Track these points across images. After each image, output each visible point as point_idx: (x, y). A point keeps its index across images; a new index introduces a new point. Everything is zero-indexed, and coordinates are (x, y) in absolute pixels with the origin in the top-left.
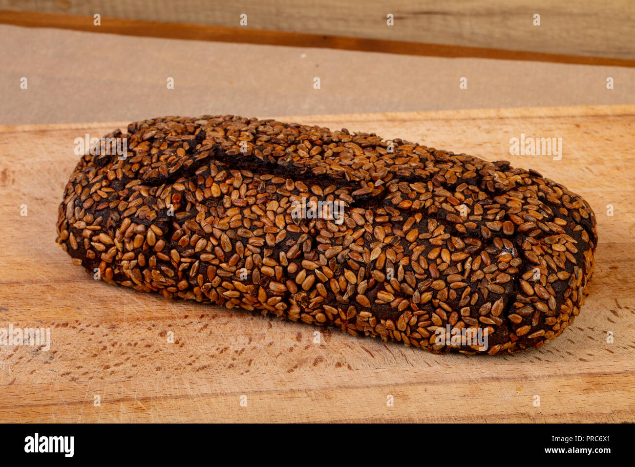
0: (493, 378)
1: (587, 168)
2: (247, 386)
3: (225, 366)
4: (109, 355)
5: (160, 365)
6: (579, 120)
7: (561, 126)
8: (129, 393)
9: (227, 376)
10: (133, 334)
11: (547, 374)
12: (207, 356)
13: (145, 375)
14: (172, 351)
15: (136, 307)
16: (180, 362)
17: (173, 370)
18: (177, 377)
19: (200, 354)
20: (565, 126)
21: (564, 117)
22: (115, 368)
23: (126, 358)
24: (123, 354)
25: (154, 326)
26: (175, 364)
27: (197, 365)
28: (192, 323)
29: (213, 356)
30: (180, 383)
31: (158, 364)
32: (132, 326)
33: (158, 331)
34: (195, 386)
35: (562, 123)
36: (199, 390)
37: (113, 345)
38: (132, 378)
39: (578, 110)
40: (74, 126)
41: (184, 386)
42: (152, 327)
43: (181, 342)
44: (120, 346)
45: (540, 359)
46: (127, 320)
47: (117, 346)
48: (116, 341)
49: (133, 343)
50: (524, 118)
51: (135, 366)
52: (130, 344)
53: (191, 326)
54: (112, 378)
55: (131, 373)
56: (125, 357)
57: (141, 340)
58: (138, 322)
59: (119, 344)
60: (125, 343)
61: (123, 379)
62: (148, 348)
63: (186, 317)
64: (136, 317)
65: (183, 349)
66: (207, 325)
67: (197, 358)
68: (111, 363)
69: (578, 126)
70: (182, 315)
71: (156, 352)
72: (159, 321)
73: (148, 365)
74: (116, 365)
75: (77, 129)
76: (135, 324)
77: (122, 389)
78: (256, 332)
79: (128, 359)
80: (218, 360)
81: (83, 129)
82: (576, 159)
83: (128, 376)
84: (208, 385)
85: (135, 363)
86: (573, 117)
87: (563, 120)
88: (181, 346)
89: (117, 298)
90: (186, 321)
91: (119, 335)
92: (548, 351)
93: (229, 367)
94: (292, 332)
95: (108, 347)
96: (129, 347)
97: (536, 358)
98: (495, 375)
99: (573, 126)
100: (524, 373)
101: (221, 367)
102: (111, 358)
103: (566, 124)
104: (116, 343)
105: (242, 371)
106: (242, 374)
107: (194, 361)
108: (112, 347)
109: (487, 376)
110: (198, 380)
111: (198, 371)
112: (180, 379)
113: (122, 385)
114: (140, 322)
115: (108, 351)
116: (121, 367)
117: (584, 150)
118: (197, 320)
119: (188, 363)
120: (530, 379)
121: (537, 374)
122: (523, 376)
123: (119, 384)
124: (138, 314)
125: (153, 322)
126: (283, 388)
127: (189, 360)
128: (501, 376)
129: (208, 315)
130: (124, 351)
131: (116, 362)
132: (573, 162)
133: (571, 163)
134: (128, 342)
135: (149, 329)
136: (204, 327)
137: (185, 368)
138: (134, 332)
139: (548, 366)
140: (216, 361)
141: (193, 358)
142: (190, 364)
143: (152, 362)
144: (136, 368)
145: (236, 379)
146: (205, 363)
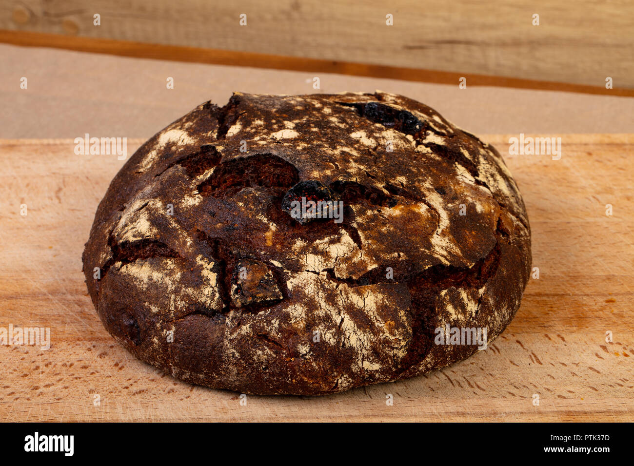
0: (458, 412)
1: (594, 197)
2: (185, 412)
3: (164, 391)
4: (41, 375)
5: (94, 388)
6: (591, 148)
7: (571, 154)
8: (55, 416)
9: (164, 401)
10: (70, 355)
11: (520, 410)
12: (147, 380)
13: (76, 397)
14: (110, 374)
15: (78, 327)
16: (117, 385)
17: (106, 393)
18: (110, 401)
19: (139, 377)
20: (575, 154)
21: (576, 144)
22: (44, 389)
23: (58, 379)
24: (56, 375)
25: (94, 347)
26: (111, 387)
27: (134, 389)
29: (153, 380)
30: (113, 407)
31: (92, 387)
32: (70, 347)
33: (98, 353)
34: (128, 411)
35: (573, 151)
36: (132, 415)
37: (47, 365)
38: (61, 401)
39: (591, 138)
40: (45, 141)
41: (116, 411)
42: (92, 348)
43: (120, 365)
44: (55, 366)
45: (513, 395)
46: (67, 340)
47: (50, 366)
48: (51, 361)
49: (68, 364)
51: (66, 388)
52: (65, 365)
54: (40, 400)
55: (61, 395)
56: (58, 377)
57: (78, 361)
58: (78, 342)
59: (53, 364)
60: (60, 364)
61: (51, 401)
62: (84, 370)
64: (77, 337)
65: (122, 372)
67: (135, 382)
68: (42, 384)
69: (590, 154)
71: (92, 373)
72: (100, 342)
73: (81, 387)
74: (47, 386)
75: (48, 145)
76: (74, 345)
77: (48, 411)
79: (60, 380)
80: (158, 385)
81: (55, 145)
82: (583, 188)
83: (57, 398)
84: (143, 411)
85: (67, 385)
86: (586, 144)
87: (574, 148)
88: (120, 369)
89: (60, 316)
91: (55, 355)
92: (524, 386)
93: (169, 392)
95: (41, 367)
96: (64, 368)
97: (510, 393)
98: (461, 410)
99: (584, 154)
100: (494, 409)
101: (160, 392)
102: (42, 379)
103: (577, 151)
104: (50, 363)
105: (182, 397)
106: (182, 400)
107: (131, 385)
108: (44, 367)
109: (452, 411)
110: (133, 405)
111: (134, 395)
112: (114, 403)
113: (49, 407)
114: (80, 343)
115: (41, 371)
116: (52, 388)
117: (593, 179)
119: (124, 386)
120: (499, 415)
121: (507, 410)
122: (492, 412)
123: (46, 406)
124: (80, 334)
125: (94, 343)
126: (225, 416)
127: (126, 384)
128: (468, 411)
130: (58, 372)
131: (47, 383)
132: (580, 190)
133: (577, 192)
134: (63, 363)
135: (89, 350)
137: (120, 392)
138: (72, 352)
139: (521, 402)
140: (155, 386)
141: (131, 382)
142: (127, 388)
143: (85, 384)
144: (67, 390)
145: (173, 405)
146: (144, 387)
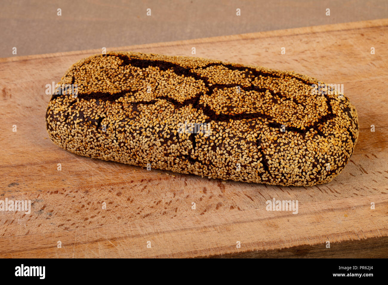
0: (329, 209)
1: (371, 63)
2: (176, 226)
3: (161, 213)
4: (87, 211)
5: (120, 216)
6: (363, 31)
7: (352, 36)
8: (103, 236)
9: (163, 220)
10: (100, 196)
11: (363, 204)
12: (149, 207)
13: (111, 222)
14: (126, 206)
15: (100, 177)
16: (132, 212)
17: (128, 218)
18: (131, 223)
19: (144, 206)
20: (354, 35)
21: (353, 29)
22: (91, 219)
23: (98, 212)
24: (95, 209)
25: (112, 189)
26: (129, 214)
27: (143, 214)
28: (136, 185)
29: (152, 207)
30: (134, 226)
31: (118, 215)
32: (98, 190)
33: (115, 193)
34: (143, 228)
35: (352, 34)
36: (147, 231)
37: (88, 204)
38: (103, 226)
39: (361, 24)
40: (44, 56)
41: (137, 229)
42: (111, 190)
43: (131, 199)
44: (93, 204)
45: (357, 195)
46: (95, 186)
47: (91, 204)
48: (90, 201)
49: (101, 202)
50: (328, 32)
51: (104, 217)
52: (99, 203)
53: (136, 187)
54: (91, 226)
55: (102, 222)
56: (97, 211)
57: (106, 199)
58: (102, 187)
59: (92, 202)
60: (95, 202)
61: (98, 226)
62: (111, 204)
63: (132, 182)
64: (100, 184)
65: (133, 204)
66: (146, 186)
67: (143, 209)
68: (89, 216)
69: (362, 35)
70: (130, 181)
71: (116, 206)
72: (115, 185)
73: (112, 216)
74: (92, 217)
75: (47, 58)
76: (100, 189)
77: (98, 233)
78: (178, 189)
79: (99, 212)
80: (156, 210)
81: (51, 57)
82: (364, 58)
83: (100, 224)
84: (152, 227)
85: (104, 215)
86: (359, 29)
87: (353, 32)
88: (132, 202)
89: (87, 171)
90: (132, 184)
91: (91, 197)
92: (361, 189)
93: (164, 214)
94: (200, 188)
95: (85, 205)
96: (99, 204)
97: (354, 194)
98: (330, 207)
99: (359, 35)
100: (348, 204)
101: (158, 214)
102: (88, 213)
103: (355, 34)
104: (90, 202)
105: (172, 216)
106: (172, 218)
107: (141, 211)
108: (88, 205)
109: (326, 208)
110: (145, 224)
111: (144, 218)
112: (134, 224)
113: (97, 231)
114: (104, 187)
115: (86, 208)
116: (95, 218)
118: (139, 183)
119: (137, 213)
120: (352, 208)
121: (356, 205)
122: (348, 207)
123: (95, 230)
124: (102, 182)
125: (112, 187)
126: (199, 226)
127: (138, 211)
128: (334, 207)
129: (146, 180)
130: (96, 208)
131: (92, 215)
132: (362, 59)
133: (361, 61)
134: (97, 201)
135: (110, 191)
136: (144, 188)
137: (135, 216)
138: (100, 194)
139: (362, 199)
140: (155, 211)
141: (140, 209)
142: (139, 214)
143: (114, 213)
144: (105, 218)
145: (168, 222)
146: (148, 212)
